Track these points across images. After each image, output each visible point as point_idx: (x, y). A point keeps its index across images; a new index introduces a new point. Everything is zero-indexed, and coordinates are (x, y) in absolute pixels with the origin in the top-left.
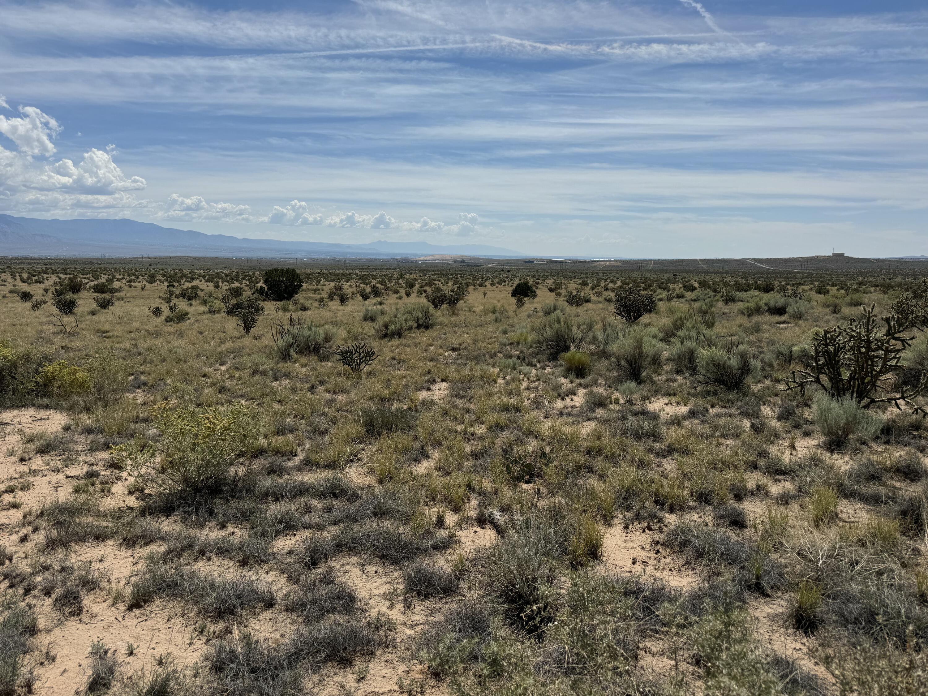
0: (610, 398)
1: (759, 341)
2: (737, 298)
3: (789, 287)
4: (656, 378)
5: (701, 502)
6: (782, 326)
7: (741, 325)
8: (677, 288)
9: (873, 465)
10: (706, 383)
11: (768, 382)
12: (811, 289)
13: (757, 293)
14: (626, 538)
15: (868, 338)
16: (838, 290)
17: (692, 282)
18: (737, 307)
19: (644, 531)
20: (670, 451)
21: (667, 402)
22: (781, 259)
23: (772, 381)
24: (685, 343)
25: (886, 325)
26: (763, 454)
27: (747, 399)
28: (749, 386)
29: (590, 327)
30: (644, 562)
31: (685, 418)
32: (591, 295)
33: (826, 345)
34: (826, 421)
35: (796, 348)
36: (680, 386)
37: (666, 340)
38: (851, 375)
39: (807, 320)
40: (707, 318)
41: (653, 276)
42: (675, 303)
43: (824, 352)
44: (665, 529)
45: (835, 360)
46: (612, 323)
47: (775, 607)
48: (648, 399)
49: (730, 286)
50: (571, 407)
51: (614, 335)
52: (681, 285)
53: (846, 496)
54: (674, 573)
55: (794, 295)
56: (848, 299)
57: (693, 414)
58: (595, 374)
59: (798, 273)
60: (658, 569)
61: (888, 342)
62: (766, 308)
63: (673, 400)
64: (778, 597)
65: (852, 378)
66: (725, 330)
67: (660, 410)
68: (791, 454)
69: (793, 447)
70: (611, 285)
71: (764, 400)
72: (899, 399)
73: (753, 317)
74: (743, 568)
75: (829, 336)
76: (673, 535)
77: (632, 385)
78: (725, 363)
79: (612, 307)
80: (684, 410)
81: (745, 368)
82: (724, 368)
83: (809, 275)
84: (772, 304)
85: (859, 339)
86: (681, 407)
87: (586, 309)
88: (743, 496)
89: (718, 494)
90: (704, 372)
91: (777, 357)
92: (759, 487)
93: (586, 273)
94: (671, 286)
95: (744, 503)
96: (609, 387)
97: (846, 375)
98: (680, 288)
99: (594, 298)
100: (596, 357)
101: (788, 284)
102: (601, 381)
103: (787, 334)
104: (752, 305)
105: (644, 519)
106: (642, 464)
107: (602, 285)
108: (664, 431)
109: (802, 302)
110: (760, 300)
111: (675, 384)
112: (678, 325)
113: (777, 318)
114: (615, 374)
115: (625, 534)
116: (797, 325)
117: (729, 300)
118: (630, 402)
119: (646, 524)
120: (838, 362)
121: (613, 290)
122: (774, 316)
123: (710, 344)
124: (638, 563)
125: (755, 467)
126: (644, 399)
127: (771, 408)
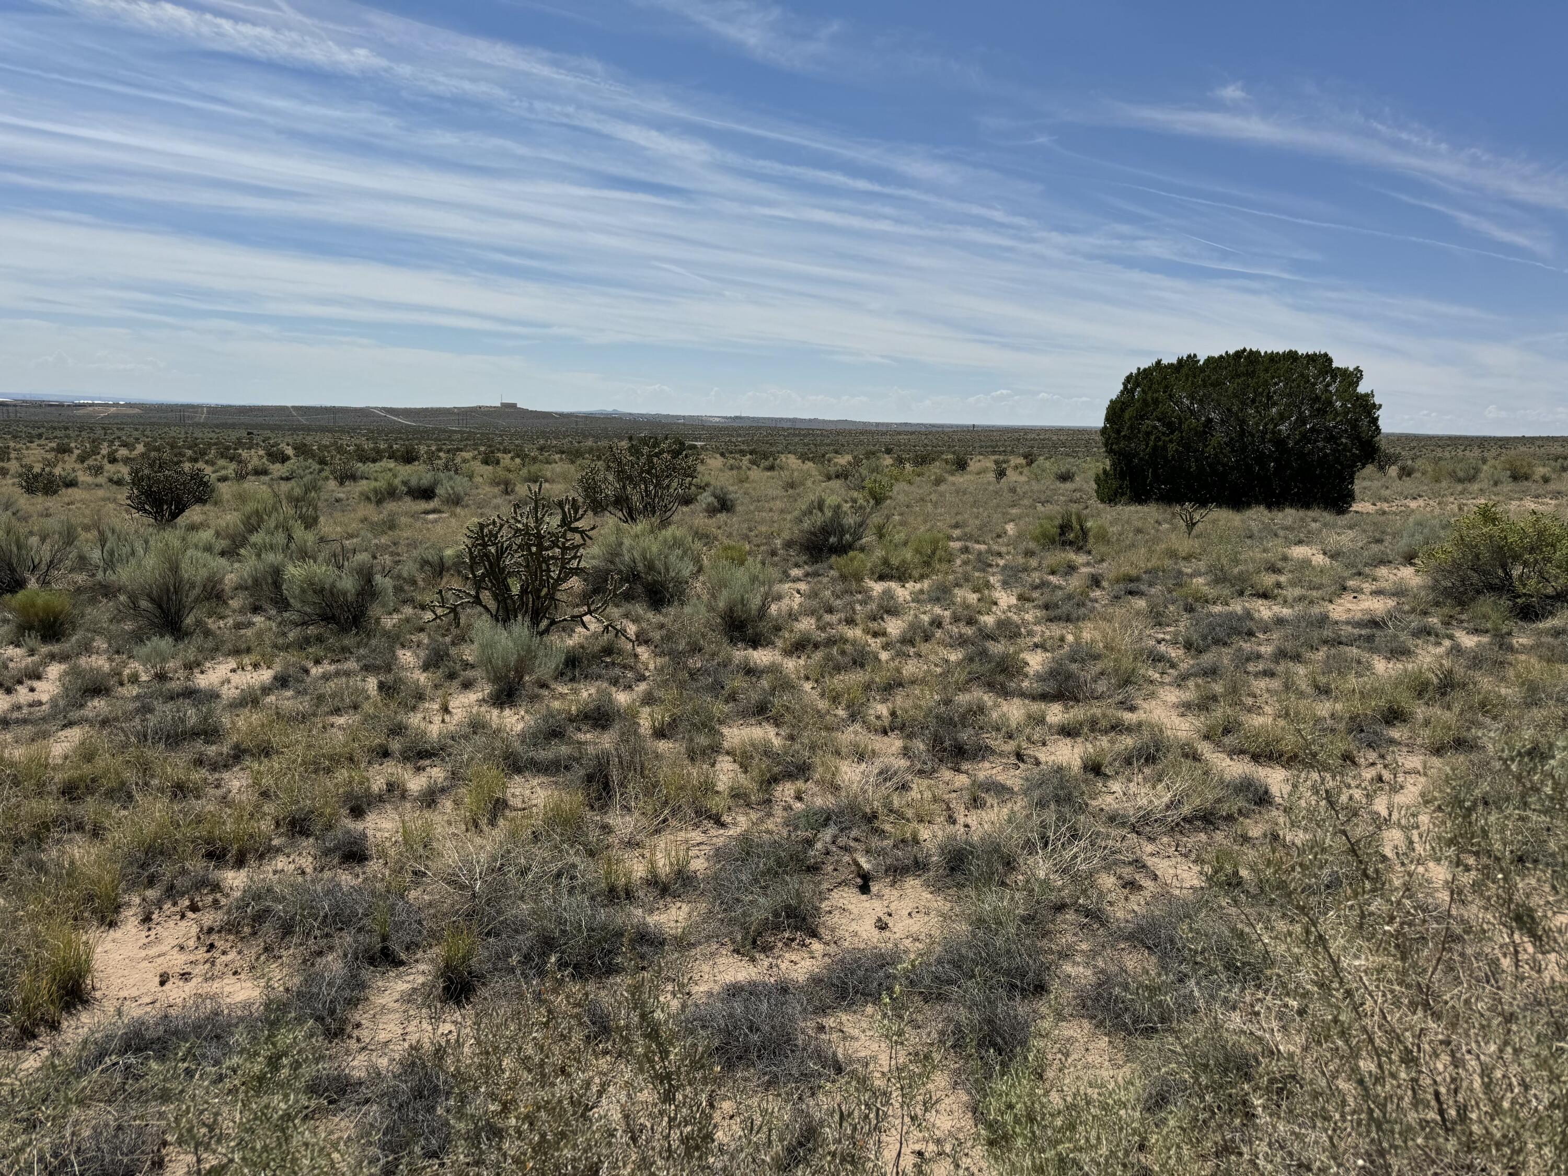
0: (119, 674)
1: (395, 544)
2: (359, 473)
3: (441, 454)
4: (211, 623)
5: (293, 835)
6: (431, 517)
7: (364, 520)
8: (254, 457)
9: (553, 717)
10: (303, 624)
11: (408, 611)
12: (474, 458)
13: (392, 464)
14: (146, 941)
15: (539, 532)
16: (512, 459)
17: (283, 446)
18: (358, 489)
19: (183, 916)
20: (238, 755)
21: (235, 666)
22: (427, 409)
23: (415, 607)
24: (263, 556)
25: (559, 511)
26: (397, 730)
27: (374, 642)
28: (378, 620)
29: (69, 537)
30: (183, 975)
31: (266, 690)
32: (80, 473)
33: (485, 545)
34: (490, 662)
35: (449, 552)
36: (260, 635)
37: (230, 553)
38: (522, 586)
39: (467, 506)
40: (304, 510)
41: (209, 435)
42: (252, 485)
43: (482, 557)
44: (223, 901)
45: (499, 565)
46: (117, 528)
47: (411, 978)
48: (198, 665)
49: (349, 453)
50: (30, 705)
51: (126, 550)
52: (261, 452)
53: (518, 770)
54: (242, 976)
55: (447, 468)
56: (524, 472)
57: (282, 681)
58: (88, 630)
59: (455, 432)
60: (212, 978)
61: (564, 536)
62: (405, 489)
63: (246, 660)
64: (417, 961)
65: (524, 591)
66: (339, 529)
67: (223, 683)
68: (443, 721)
69: (446, 710)
70: (123, 452)
71: (402, 639)
72: (585, 614)
73: (385, 505)
74: (360, 930)
75: (486, 530)
76: (238, 908)
77: (165, 643)
78: (333, 586)
79: (123, 495)
80: (266, 675)
81: (368, 591)
82: (332, 593)
83: (470, 436)
84: (414, 482)
85: (527, 533)
86: (261, 672)
87: (66, 500)
88: (365, 806)
89: (321, 815)
90: (298, 605)
91: (422, 567)
92: (391, 787)
93: (66, 428)
94: (244, 454)
95: (368, 819)
96: (118, 652)
97: (516, 588)
98: (261, 457)
99: (83, 477)
100: (84, 597)
101: (440, 450)
102: (100, 643)
103: (439, 529)
104: (381, 484)
105: (182, 895)
106: (180, 790)
107: (104, 452)
108: (226, 721)
109: (458, 478)
110: (395, 476)
111: (249, 632)
112: (253, 523)
113: (423, 505)
114: (128, 626)
115: (145, 933)
116: (453, 514)
117: (346, 477)
118: (161, 677)
119: (187, 903)
120: (504, 569)
121: (126, 461)
122: (418, 502)
123: (304, 555)
124: (172, 980)
125: (385, 754)
126: (189, 667)
127: (414, 652)
